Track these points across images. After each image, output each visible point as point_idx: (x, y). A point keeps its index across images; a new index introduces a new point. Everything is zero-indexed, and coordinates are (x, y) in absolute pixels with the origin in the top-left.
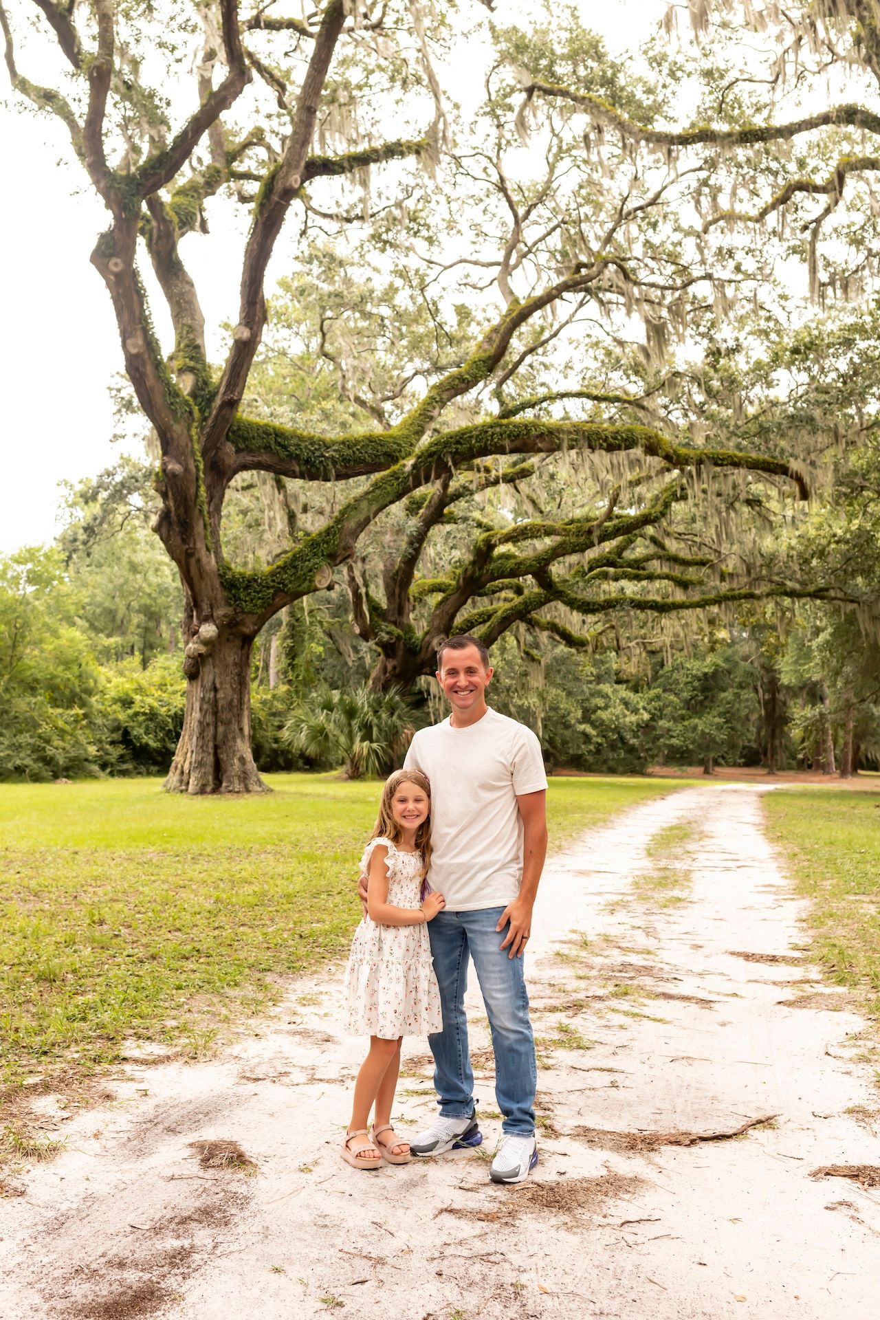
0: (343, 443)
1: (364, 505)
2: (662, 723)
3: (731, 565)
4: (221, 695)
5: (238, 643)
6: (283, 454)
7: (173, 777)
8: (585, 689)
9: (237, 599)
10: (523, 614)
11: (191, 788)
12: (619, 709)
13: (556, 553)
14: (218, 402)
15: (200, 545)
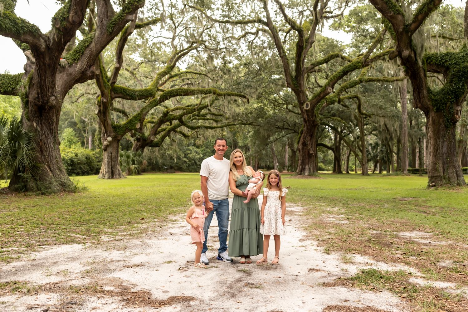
0: (140, 91)
1: (148, 108)
3: (227, 115)
4: (113, 154)
5: (117, 142)
6: (125, 94)
7: (100, 175)
8: (185, 148)
9: (116, 131)
10: (174, 129)
11: (106, 177)
12: (194, 154)
13: (184, 114)
14: (111, 82)
15: (108, 118)
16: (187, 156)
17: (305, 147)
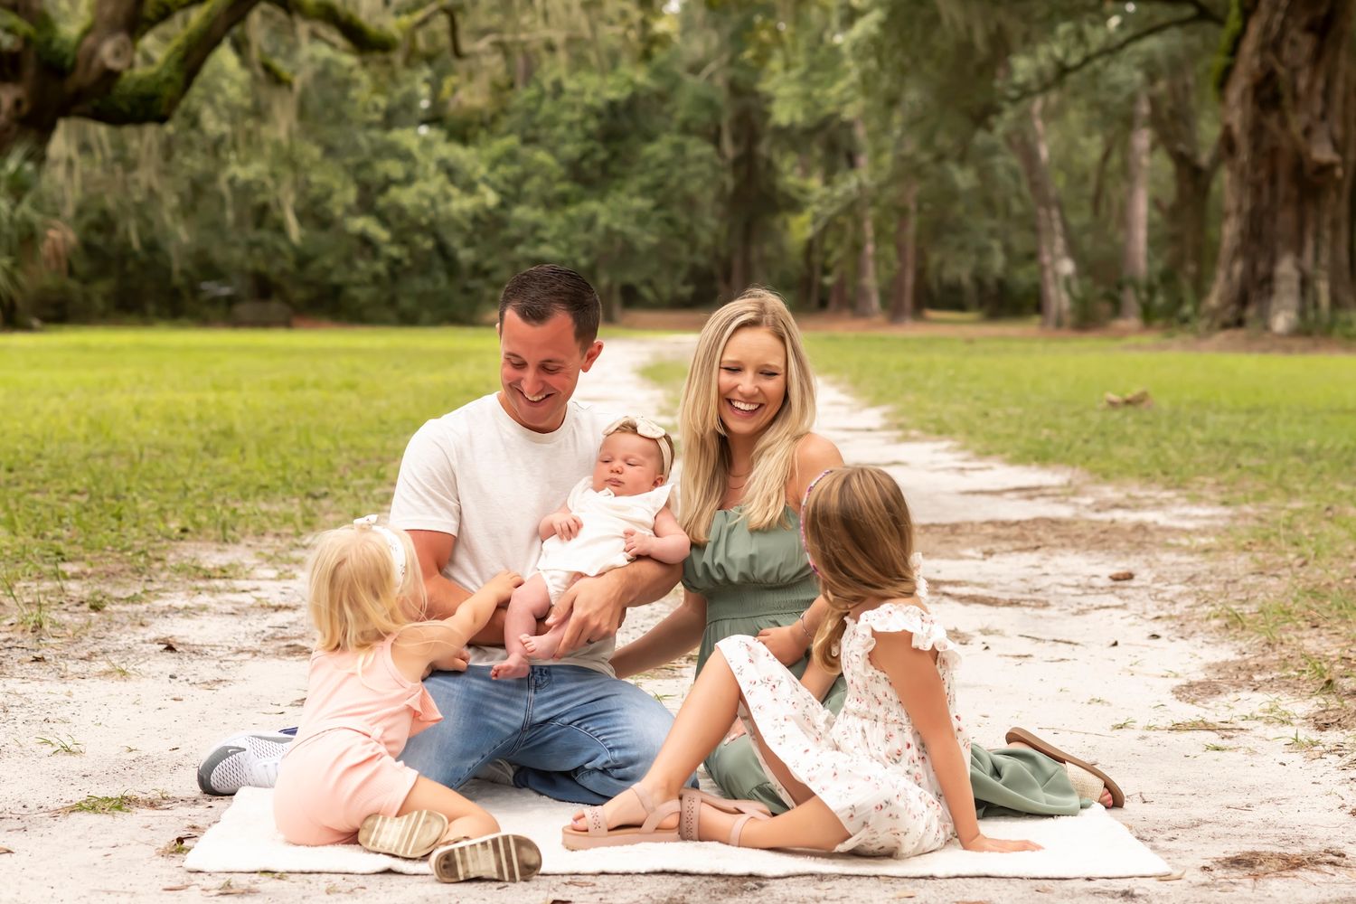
2: (522, 212)
8: (362, 139)
12: (434, 184)
16: (381, 202)
17: (1272, 122)
